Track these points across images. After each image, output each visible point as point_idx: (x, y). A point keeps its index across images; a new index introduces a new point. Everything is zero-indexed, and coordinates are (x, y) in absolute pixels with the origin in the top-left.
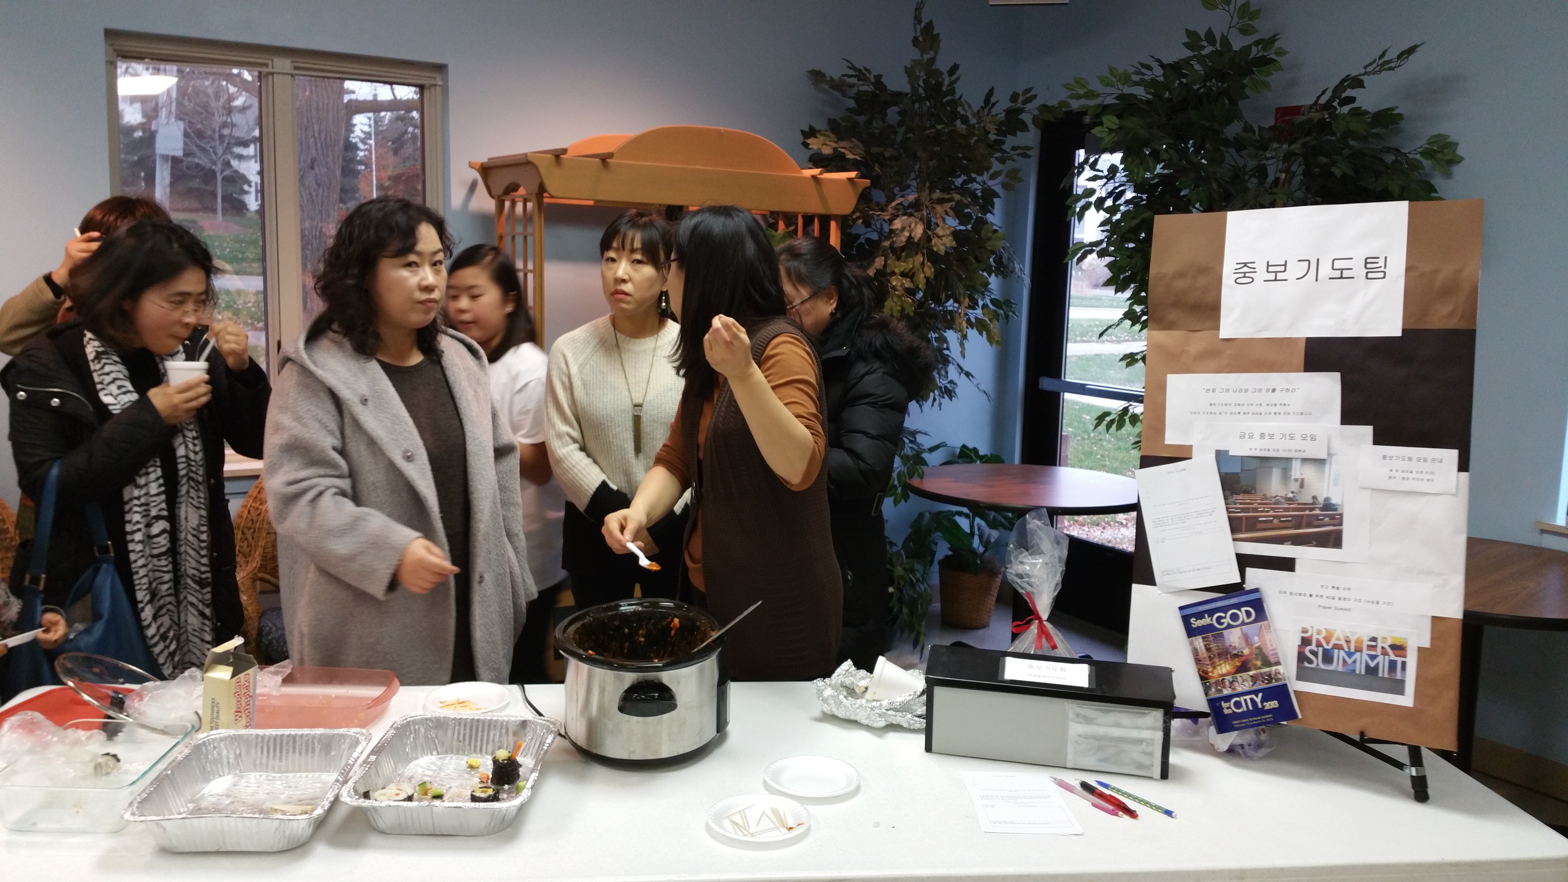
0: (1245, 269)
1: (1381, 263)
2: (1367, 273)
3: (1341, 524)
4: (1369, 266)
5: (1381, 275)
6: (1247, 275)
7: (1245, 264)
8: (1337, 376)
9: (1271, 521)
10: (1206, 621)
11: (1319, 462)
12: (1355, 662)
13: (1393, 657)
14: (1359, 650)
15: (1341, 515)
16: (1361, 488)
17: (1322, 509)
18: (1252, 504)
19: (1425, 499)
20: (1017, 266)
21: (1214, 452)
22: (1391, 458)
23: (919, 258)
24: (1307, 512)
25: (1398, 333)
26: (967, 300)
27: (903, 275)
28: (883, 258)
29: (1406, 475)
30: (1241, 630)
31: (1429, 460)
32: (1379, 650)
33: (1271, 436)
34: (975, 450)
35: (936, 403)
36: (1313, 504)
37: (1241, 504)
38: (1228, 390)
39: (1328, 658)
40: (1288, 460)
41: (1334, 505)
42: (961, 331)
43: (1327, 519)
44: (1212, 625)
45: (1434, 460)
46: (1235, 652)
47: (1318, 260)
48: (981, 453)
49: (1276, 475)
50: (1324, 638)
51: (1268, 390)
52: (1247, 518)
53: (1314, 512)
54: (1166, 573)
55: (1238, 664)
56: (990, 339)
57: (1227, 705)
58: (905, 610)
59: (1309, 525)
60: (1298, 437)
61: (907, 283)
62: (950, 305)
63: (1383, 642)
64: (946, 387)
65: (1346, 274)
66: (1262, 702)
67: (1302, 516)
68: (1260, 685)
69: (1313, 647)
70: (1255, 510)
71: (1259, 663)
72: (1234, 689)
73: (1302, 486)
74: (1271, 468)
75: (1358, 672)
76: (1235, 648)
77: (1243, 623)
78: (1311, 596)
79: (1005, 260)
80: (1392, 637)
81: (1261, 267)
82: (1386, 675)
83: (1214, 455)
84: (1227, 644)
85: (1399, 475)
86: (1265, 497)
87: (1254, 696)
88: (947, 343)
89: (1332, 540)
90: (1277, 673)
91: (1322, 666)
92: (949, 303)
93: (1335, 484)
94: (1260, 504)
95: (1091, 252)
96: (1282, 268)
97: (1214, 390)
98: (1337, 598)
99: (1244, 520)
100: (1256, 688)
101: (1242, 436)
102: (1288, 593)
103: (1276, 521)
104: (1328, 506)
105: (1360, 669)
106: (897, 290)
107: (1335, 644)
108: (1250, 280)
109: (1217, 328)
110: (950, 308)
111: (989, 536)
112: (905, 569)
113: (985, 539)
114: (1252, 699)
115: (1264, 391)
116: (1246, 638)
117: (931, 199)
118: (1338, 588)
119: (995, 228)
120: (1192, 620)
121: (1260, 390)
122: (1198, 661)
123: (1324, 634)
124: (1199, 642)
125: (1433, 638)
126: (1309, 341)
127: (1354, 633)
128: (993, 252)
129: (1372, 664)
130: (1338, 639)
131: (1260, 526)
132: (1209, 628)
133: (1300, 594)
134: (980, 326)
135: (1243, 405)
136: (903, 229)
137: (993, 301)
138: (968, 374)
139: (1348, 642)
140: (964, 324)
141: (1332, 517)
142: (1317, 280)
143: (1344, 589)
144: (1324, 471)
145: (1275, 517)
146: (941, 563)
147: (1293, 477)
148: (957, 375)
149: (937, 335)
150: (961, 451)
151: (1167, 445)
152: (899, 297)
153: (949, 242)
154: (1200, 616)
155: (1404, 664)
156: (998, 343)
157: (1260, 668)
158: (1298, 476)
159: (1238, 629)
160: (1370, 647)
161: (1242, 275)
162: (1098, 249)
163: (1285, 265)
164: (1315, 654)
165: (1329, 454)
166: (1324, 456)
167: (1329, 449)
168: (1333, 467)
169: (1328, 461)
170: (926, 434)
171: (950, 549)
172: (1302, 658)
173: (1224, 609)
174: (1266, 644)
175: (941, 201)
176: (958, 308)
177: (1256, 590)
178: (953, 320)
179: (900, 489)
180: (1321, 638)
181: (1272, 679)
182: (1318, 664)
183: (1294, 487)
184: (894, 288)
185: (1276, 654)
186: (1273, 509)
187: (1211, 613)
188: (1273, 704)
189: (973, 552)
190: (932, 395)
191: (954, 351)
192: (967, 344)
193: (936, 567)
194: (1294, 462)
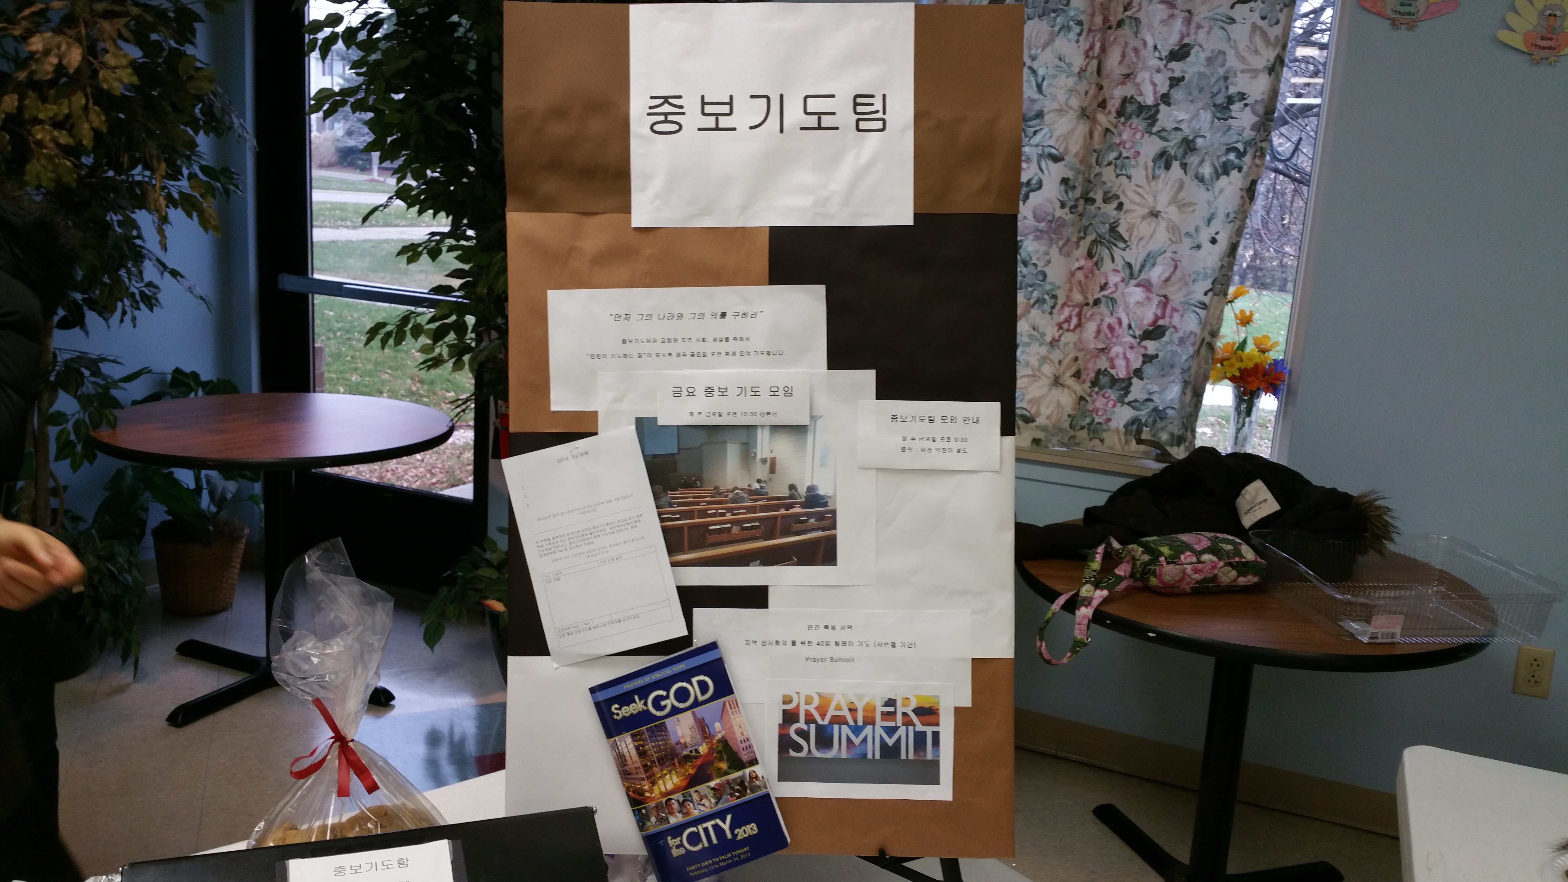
0: (666, 108)
1: (878, 106)
2: (858, 120)
3: (833, 526)
4: (860, 109)
5: (878, 125)
6: (670, 118)
7: (666, 99)
8: (821, 289)
9: (729, 529)
10: (637, 706)
11: (799, 430)
12: (865, 740)
13: (920, 727)
14: (870, 721)
15: (834, 512)
16: (861, 468)
17: (803, 505)
18: (697, 504)
19: (956, 478)
20: (235, 120)
21: (634, 421)
22: (904, 419)
23: (79, 99)
24: (782, 512)
25: (909, 221)
26: (163, 166)
27: (58, 124)
28: (16, 97)
29: (926, 445)
30: (694, 714)
31: (960, 420)
32: (899, 717)
33: (723, 392)
34: (195, 375)
35: (128, 318)
36: (791, 497)
37: (680, 505)
38: (650, 317)
39: (824, 739)
40: (751, 429)
41: (822, 497)
42: (158, 211)
43: (812, 520)
44: (647, 712)
45: (966, 420)
46: (685, 753)
47: (782, 96)
48: (204, 377)
49: (733, 452)
50: (816, 708)
51: (714, 316)
52: (691, 527)
53: (792, 511)
54: (564, 632)
55: (691, 771)
56: (204, 223)
57: (677, 841)
58: (105, 616)
59: (786, 533)
60: (765, 392)
61: (64, 138)
62: (138, 173)
63: (904, 706)
64: (142, 293)
65: (826, 121)
66: (732, 828)
67: (775, 518)
68: (728, 802)
69: (802, 725)
70: (703, 513)
71: (724, 766)
72: (687, 814)
73: (772, 470)
74: (725, 442)
75: (870, 756)
76: (685, 746)
77: (697, 704)
78: (794, 643)
79: (218, 113)
80: (917, 697)
81: (691, 105)
82: (911, 756)
83: (633, 427)
84: (673, 741)
85: (917, 445)
86: (717, 491)
87: (719, 821)
88: (138, 228)
89: (821, 551)
90: (754, 777)
91: (816, 754)
92: (135, 172)
93: (823, 465)
94: (709, 503)
95: (343, 103)
96: (725, 109)
97: (628, 317)
98: (832, 644)
99: (686, 529)
100: (721, 806)
101: (677, 394)
102: (759, 643)
103: (735, 529)
104: (814, 499)
105: (873, 751)
106: (46, 148)
107: (833, 717)
108: (676, 127)
109: (626, 208)
110: (138, 178)
111: (224, 490)
112: (99, 557)
113: (217, 496)
114: (716, 827)
115: (708, 316)
116: (702, 726)
117: (92, 11)
118: (833, 628)
119: (198, 65)
120: (614, 708)
121: (702, 316)
122: (625, 774)
123: (816, 702)
124: (627, 743)
125: (976, 691)
126: (775, 232)
127: (860, 697)
128: (199, 98)
129: (890, 742)
130: (839, 708)
131: (711, 539)
132: (644, 717)
133: (777, 643)
134: (188, 204)
135: (676, 340)
136: (47, 52)
137: (203, 169)
138: (174, 273)
139: (853, 710)
140: (162, 202)
141: (820, 517)
142: (782, 131)
143: (843, 628)
144: (805, 444)
145: (733, 522)
146: (156, 532)
147: (759, 457)
148: (158, 275)
149: (120, 218)
150: (174, 378)
151: (555, 412)
152: (50, 158)
153: (128, 77)
154: (625, 699)
155: (936, 735)
156: (216, 228)
157: (727, 773)
158: (767, 455)
159: (689, 713)
160: (886, 716)
161: (662, 118)
162: (352, 100)
163: (730, 104)
164: (804, 735)
165: (812, 417)
166: (806, 421)
167: (811, 408)
168: (817, 435)
169: (811, 429)
170: (114, 361)
171: (168, 513)
172: (785, 744)
173: (665, 684)
174: (734, 733)
175: (108, 15)
176: (151, 178)
177: (713, 646)
178: (144, 195)
179: (79, 447)
180: (812, 708)
181: (745, 788)
182: (810, 751)
183: (761, 471)
184: (40, 144)
185: (750, 746)
186: (730, 510)
187: (644, 692)
188: (750, 829)
189: (202, 516)
190: (120, 304)
191: (150, 240)
192: (168, 230)
193: (149, 540)
194: (759, 431)
